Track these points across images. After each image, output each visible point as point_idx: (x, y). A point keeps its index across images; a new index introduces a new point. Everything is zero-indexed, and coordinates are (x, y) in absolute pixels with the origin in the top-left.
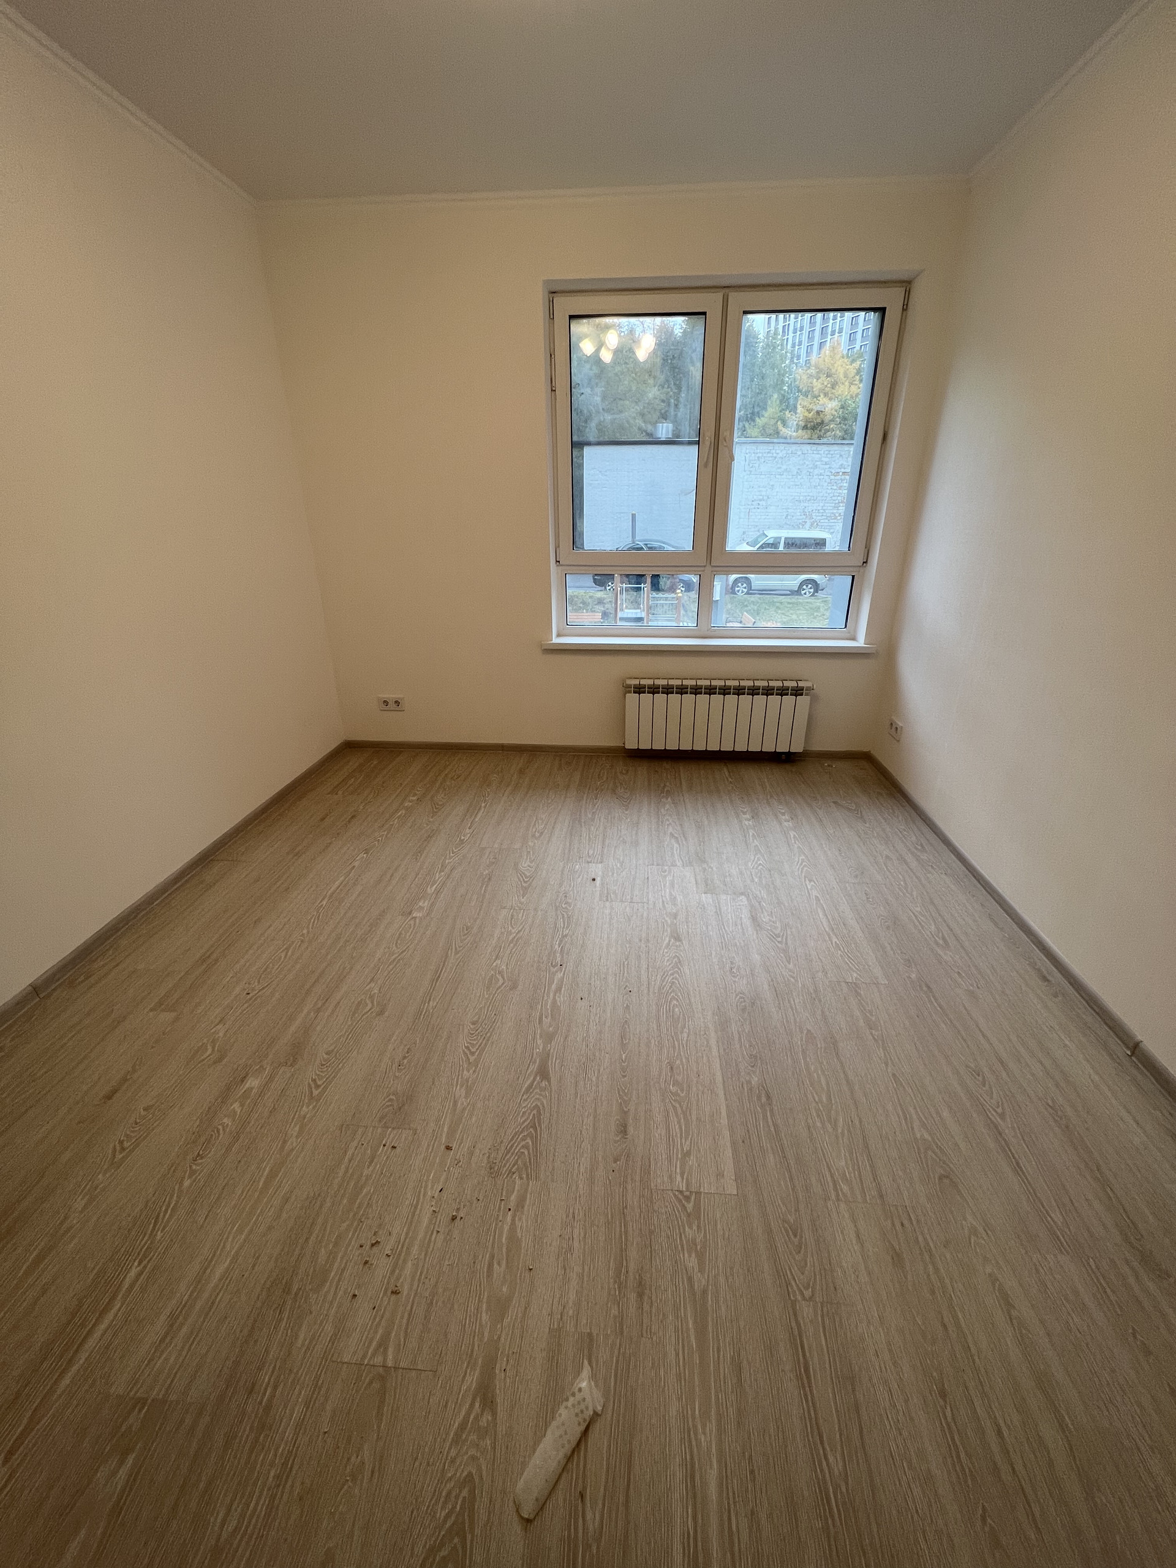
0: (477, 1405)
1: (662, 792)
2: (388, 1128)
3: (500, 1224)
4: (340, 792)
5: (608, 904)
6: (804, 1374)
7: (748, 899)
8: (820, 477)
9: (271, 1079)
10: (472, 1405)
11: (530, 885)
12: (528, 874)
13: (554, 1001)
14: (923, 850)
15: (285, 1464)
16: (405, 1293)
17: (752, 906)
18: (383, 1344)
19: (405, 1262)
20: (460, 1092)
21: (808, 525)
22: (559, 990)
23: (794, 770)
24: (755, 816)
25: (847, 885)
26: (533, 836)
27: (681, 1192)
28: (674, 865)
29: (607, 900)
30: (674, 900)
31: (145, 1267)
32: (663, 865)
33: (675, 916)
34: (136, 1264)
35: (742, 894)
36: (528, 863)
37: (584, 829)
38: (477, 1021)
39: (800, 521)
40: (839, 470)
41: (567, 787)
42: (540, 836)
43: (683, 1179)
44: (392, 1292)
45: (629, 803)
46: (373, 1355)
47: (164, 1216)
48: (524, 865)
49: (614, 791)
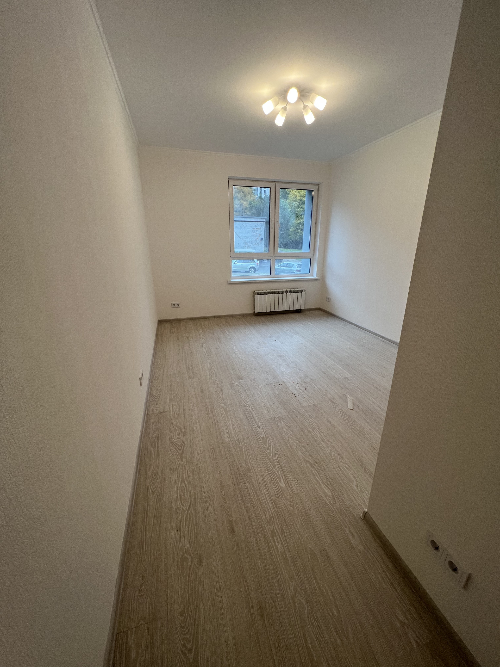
0: (333, 404)
8: (249, 230)
19: (303, 395)
21: (246, 247)
23: (303, 314)
24: (302, 324)
29: (283, 343)
39: (244, 246)
40: (255, 227)
44: (305, 398)
46: (310, 404)
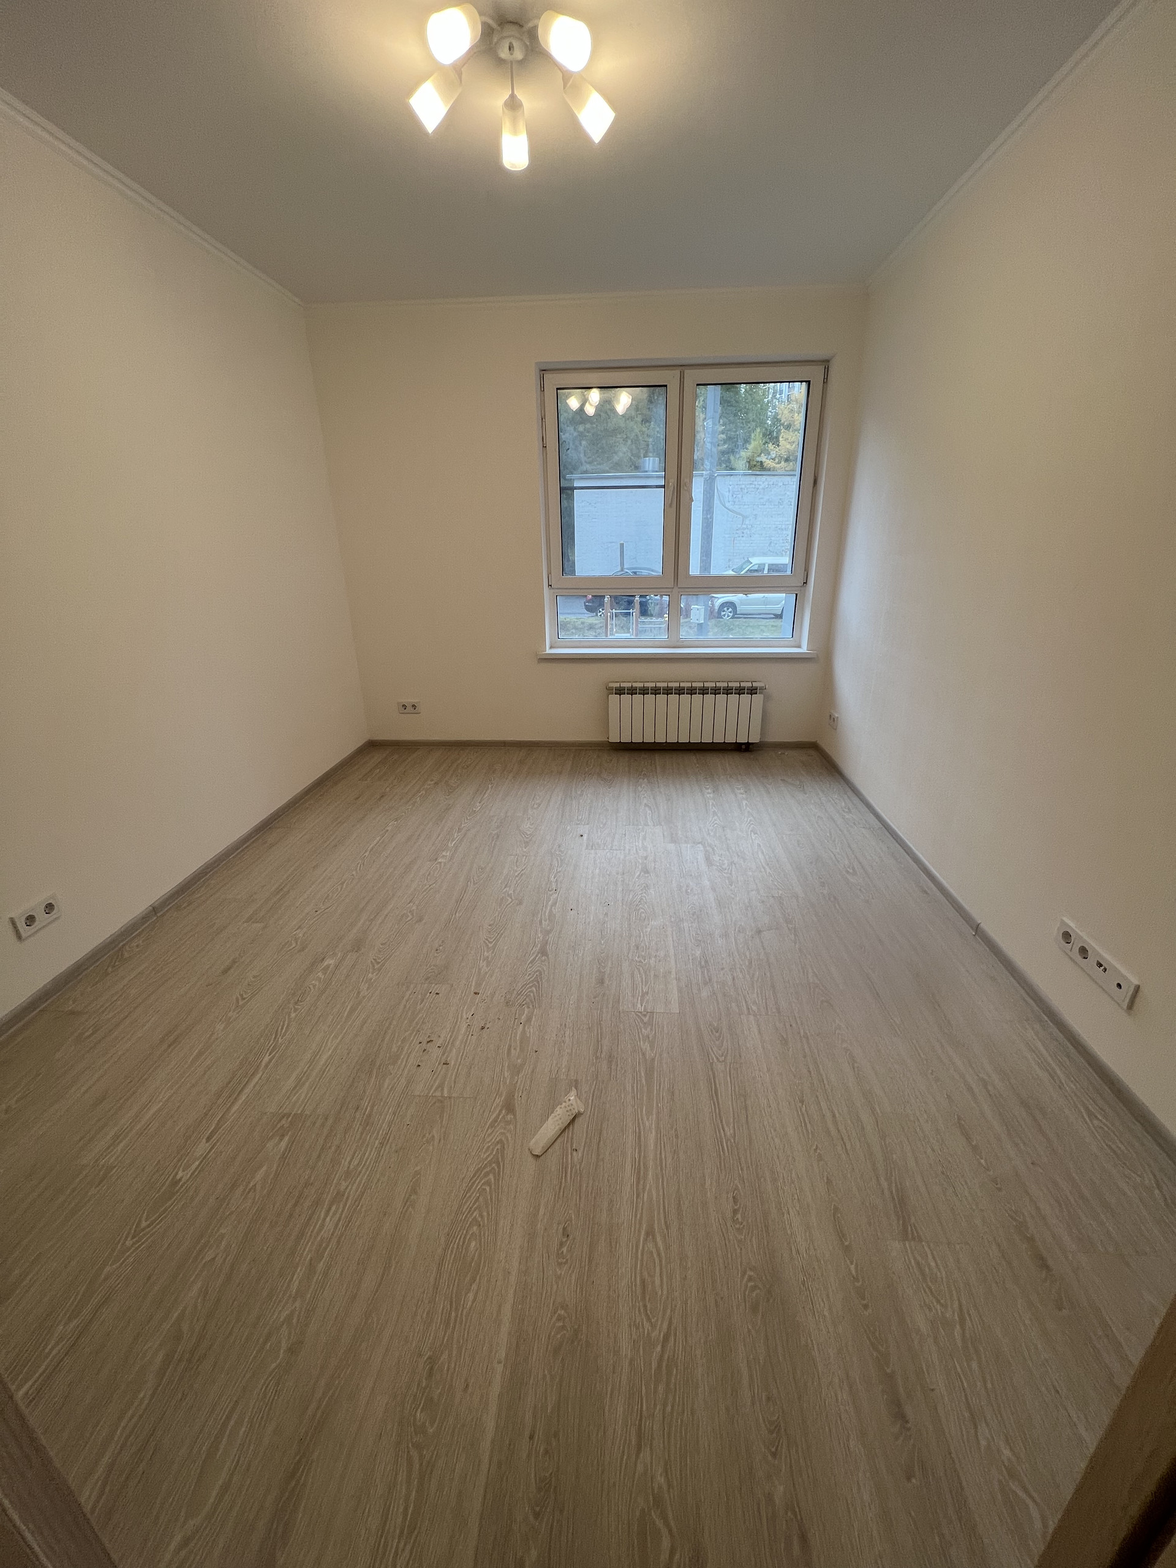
0: (504, 1112)
1: (640, 775)
2: (432, 983)
3: (515, 1031)
4: (369, 779)
5: (593, 851)
6: (714, 1094)
7: (704, 847)
9: (343, 959)
10: (500, 1111)
11: (530, 840)
12: (529, 833)
13: (551, 910)
14: (850, 811)
15: (385, 1138)
16: (453, 1063)
17: (706, 851)
18: (441, 1086)
19: (451, 1050)
20: (483, 964)
22: (555, 904)
23: (752, 756)
24: (715, 790)
25: (784, 836)
26: (532, 808)
27: (641, 1012)
28: (646, 825)
29: (592, 849)
30: (645, 848)
31: (273, 1057)
32: (637, 825)
33: (646, 858)
34: (268, 1054)
35: (699, 843)
36: (528, 825)
37: (574, 802)
38: (493, 924)
41: (561, 773)
42: (537, 808)
43: (642, 1006)
44: (444, 1064)
45: (611, 784)
46: (435, 1091)
47: (281, 1031)
48: (526, 826)
49: (599, 775)
